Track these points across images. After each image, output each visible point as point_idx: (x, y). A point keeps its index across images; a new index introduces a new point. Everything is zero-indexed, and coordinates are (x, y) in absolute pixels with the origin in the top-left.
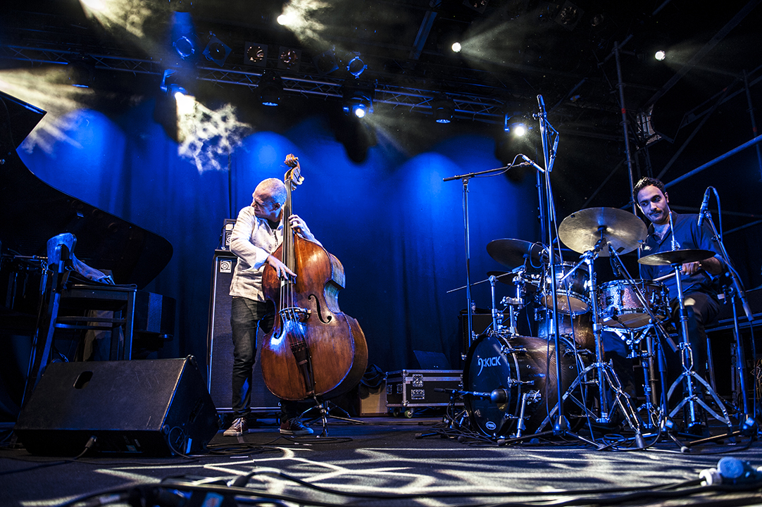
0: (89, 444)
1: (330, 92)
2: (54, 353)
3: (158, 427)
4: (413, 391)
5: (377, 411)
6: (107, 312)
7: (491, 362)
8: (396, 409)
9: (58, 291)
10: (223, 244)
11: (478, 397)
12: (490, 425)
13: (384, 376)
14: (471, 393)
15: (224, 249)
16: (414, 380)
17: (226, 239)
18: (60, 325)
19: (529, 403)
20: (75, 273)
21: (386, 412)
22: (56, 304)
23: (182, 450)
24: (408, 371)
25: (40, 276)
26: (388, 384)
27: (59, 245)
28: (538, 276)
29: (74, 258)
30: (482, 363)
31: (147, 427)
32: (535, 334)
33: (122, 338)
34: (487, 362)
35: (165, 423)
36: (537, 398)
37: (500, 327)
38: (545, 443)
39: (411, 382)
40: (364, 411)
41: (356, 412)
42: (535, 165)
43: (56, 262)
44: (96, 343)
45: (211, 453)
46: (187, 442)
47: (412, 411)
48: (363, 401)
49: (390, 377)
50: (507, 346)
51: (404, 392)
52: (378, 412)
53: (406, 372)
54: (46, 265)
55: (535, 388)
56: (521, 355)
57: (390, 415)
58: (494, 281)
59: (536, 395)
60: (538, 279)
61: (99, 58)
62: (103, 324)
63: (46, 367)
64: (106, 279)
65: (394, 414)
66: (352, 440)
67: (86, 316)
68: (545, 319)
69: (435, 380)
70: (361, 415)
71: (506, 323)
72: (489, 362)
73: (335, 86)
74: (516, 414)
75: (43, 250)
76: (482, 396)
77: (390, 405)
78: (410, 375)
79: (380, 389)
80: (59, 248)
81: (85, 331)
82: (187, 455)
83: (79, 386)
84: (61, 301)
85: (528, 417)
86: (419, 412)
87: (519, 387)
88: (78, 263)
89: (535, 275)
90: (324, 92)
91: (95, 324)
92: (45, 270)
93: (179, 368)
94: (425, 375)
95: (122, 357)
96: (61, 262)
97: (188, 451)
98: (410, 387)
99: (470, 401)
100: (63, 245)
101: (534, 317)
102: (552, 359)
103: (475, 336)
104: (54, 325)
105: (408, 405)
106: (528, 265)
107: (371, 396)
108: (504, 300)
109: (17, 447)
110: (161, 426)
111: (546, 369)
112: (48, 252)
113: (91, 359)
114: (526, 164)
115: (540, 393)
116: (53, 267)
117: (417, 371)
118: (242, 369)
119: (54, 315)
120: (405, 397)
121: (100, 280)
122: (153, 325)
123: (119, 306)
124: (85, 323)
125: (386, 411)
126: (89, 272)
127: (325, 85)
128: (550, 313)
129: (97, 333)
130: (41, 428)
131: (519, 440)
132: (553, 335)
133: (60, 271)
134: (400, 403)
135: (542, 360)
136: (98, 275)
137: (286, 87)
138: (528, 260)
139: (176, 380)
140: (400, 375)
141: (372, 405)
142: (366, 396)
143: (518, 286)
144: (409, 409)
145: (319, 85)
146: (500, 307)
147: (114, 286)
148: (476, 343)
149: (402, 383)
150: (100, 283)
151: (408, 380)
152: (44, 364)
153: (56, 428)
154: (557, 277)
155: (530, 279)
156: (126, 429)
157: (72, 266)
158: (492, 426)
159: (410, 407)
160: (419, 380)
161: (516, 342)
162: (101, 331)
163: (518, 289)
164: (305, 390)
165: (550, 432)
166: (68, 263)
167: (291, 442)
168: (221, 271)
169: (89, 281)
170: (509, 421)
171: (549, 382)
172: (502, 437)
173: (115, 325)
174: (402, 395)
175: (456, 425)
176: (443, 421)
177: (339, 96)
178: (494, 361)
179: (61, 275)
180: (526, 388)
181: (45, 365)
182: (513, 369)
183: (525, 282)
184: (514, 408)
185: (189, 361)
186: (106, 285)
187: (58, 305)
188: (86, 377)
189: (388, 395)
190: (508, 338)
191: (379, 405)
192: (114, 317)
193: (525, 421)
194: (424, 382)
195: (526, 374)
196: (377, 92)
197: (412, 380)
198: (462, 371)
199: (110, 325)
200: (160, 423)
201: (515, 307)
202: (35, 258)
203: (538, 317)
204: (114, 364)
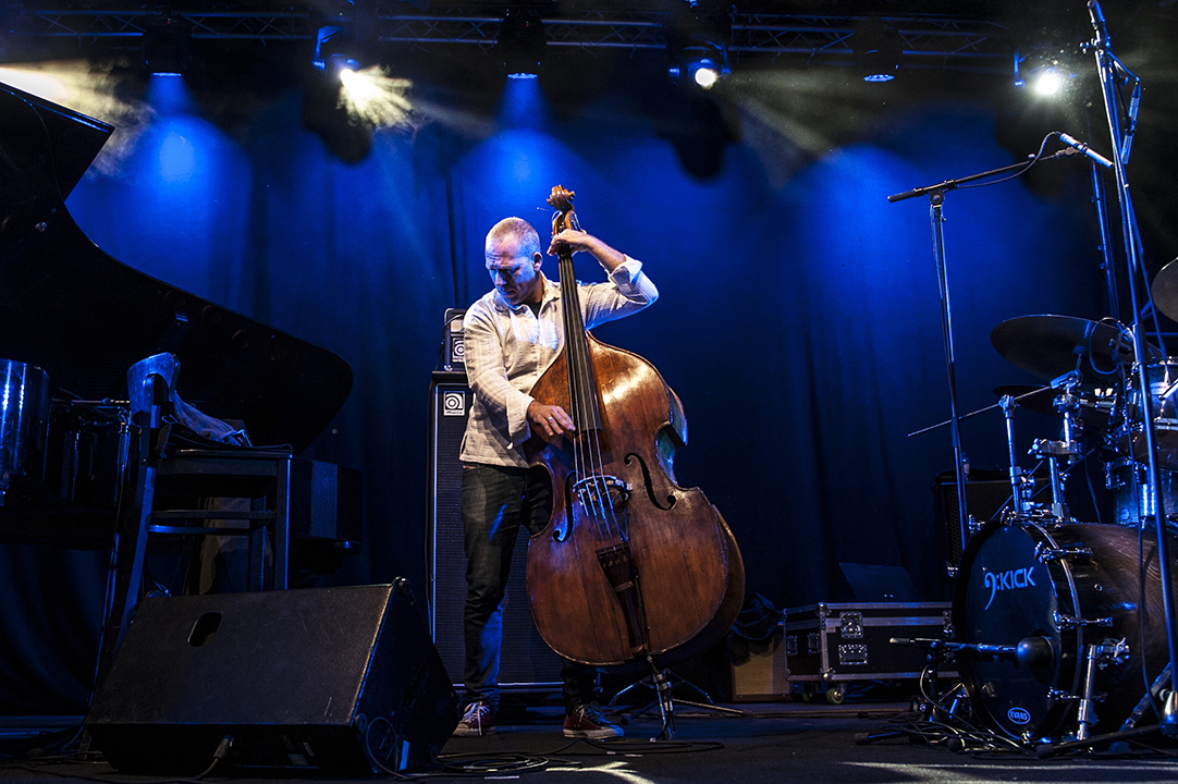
0: (220, 752)
1: (638, 41)
2: (148, 583)
3: (345, 718)
4: (842, 648)
5: (768, 690)
6: (238, 500)
7: (1014, 579)
8: (808, 686)
9: (151, 463)
10: (448, 360)
11: (987, 655)
12: (1017, 715)
13: (780, 617)
14: (972, 645)
15: (448, 369)
16: (845, 624)
17: (452, 350)
18: (158, 528)
19: (1102, 666)
20: (179, 428)
21: (788, 692)
22: (148, 489)
23: (391, 764)
24: (830, 606)
25: (116, 439)
26: (788, 633)
27: (150, 376)
28: (1109, 391)
29: (175, 398)
30: (992, 581)
31: (325, 718)
32: (1109, 517)
33: (266, 549)
34: (1003, 581)
35: (359, 710)
36: (1121, 654)
37: (1028, 505)
38: (1145, 751)
39: (838, 629)
40: (743, 688)
41: (725, 693)
42: (1089, 151)
43: (146, 409)
44: (221, 559)
45: (446, 770)
46: (401, 749)
47: (843, 690)
48: (737, 669)
49: (791, 619)
50: (1046, 544)
51: (824, 650)
52: (771, 692)
53: (825, 608)
54: (127, 416)
55: (1114, 633)
56: (1078, 563)
57: (795, 698)
58: (1010, 407)
59: (1120, 646)
60: (1107, 399)
61: (197, 19)
62: (233, 524)
63: (136, 608)
64: (235, 436)
65: (805, 696)
66: (723, 747)
67: (202, 508)
68: (1129, 484)
69: (889, 624)
70: (735, 699)
71: (1042, 495)
72: (1008, 580)
73: (649, 29)
74: (1074, 690)
75: (121, 387)
76: (995, 653)
77: (794, 678)
78: (835, 614)
79: (771, 645)
80: (149, 381)
81: (201, 538)
82: (402, 772)
83: (197, 640)
84: (159, 482)
85: (1102, 697)
86: (855, 692)
87: (1080, 631)
88: (185, 409)
89: (1104, 390)
90: (628, 41)
91: (218, 524)
92: (126, 424)
93: (380, 603)
94: (867, 613)
95: (270, 585)
96: (154, 407)
97: (403, 766)
98: (836, 639)
99: (970, 665)
100: (157, 375)
101: (1105, 482)
102: (1151, 570)
103: (975, 524)
104: (147, 528)
105: (834, 677)
106: (1085, 368)
107: (755, 659)
108: (1035, 447)
109: (91, 758)
110: (351, 715)
111: (1137, 591)
112: (130, 390)
113: (214, 590)
114: (1068, 151)
115: (1126, 643)
116: (141, 418)
117: (849, 606)
118: (476, 610)
119: (147, 510)
120: (825, 661)
121: (226, 439)
122: (323, 524)
123: (261, 488)
124: (199, 522)
125: (786, 691)
126: (205, 425)
127: (630, 27)
128: (1141, 471)
129: (222, 541)
130: (134, 722)
131: (1084, 745)
132: (1150, 518)
133: (153, 426)
134: (817, 673)
135: (1129, 574)
136: (221, 430)
137: (550, 39)
138: (1085, 358)
139: (375, 628)
140: (814, 615)
141: (758, 677)
142: (743, 659)
143: (1066, 415)
144: (834, 685)
145: (618, 27)
146: (1026, 462)
147: (251, 449)
148: (977, 540)
149: (817, 630)
150: (224, 445)
151: (830, 625)
152: (132, 600)
153: (160, 722)
154: (1153, 392)
155: (1094, 399)
156: (287, 722)
157: (175, 415)
158: (1023, 716)
159: (838, 682)
160: (854, 626)
161: (1066, 535)
162: (230, 537)
163: (1066, 422)
164: (626, 644)
165: (1154, 727)
166: (166, 409)
167: (601, 751)
168: (446, 413)
169: (205, 441)
170: (1060, 706)
171: (1147, 619)
172: (1044, 740)
173: (255, 524)
174: (819, 655)
175: (943, 716)
176: (911, 709)
177: (657, 46)
178: (1021, 578)
179: (155, 432)
180: (1096, 635)
181: (135, 602)
182: (1064, 595)
183: (1081, 406)
184: (1070, 677)
185: (397, 590)
186: (237, 448)
187: (152, 489)
188: (210, 623)
189: (788, 657)
190: (1050, 528)
191: (771, 677)
192: (252, 509)
193: (1095, 707)
194: (865, 629)
195: (1094, 603)
196: (735, 30)
197: (839, 625)
198: (950, 605)
199: (246, 524)
200: (349, 710)
201: (1062, 459)
202: (108, 403)
203: (1113, 481)
204: (259, 597)
